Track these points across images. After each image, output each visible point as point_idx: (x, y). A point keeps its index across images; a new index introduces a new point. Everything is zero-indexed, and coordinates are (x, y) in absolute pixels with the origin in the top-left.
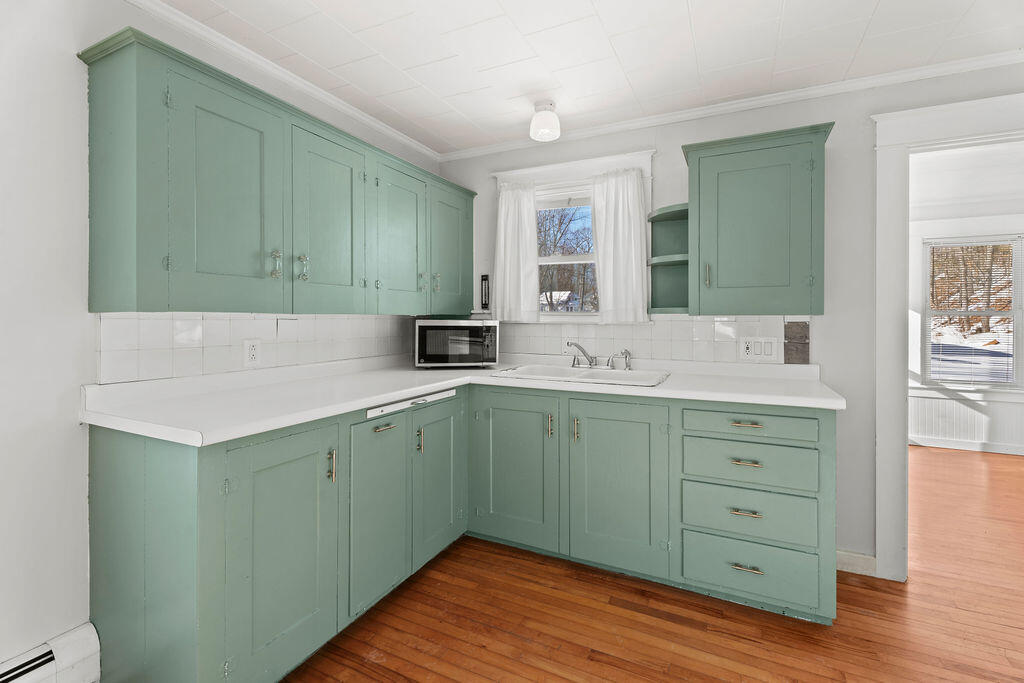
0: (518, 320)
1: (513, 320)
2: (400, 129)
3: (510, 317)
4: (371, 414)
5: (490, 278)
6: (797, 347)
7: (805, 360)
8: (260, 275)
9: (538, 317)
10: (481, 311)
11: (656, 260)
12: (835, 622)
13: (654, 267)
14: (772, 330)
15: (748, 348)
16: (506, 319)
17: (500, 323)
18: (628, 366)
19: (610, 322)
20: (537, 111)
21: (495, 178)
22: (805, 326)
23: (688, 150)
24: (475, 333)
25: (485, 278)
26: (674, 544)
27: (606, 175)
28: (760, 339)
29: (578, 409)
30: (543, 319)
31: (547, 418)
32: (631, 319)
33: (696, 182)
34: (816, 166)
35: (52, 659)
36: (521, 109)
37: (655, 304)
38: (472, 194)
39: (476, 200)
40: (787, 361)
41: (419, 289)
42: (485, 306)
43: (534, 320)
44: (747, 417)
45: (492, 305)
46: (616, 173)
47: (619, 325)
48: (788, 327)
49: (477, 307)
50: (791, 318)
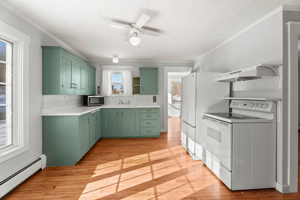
0: (108, 96)
2: (83, 55)
3: (106, 95)
4: (92, 113)
6: (155, 100)
7: (156, 102)
8: (71, 88)
11: (134, 85)
12: (159, 136)
13: (133, 87)
14: (151, 97)
15: (148, 100)
18: (129, 104)
19: (126, 96)
20: (114, 57)
21: (101, 67)
22: (156, 96)
23: (140, 68)
25: (99, 87)
26: (139, 130)
27: (125, 69)
28: (150, 99)
30: (113, 96)
31: (117, 113)
32: (130, 95)
33: (141, 73)
34: (157, 73)
35: (41, 159)
36: (111, 56)
37: (134, 93)
38: (96, 69)
39: (96, 71)
40: (153, 102)
41: (89, 90)
42: (99, 93)
43: (111, 96)
44: (149, 110)
45: (101, 93)
46: (127, 69)
47: (128, 97)
48: (154, 97)
49: (97, 93)
50: (154, 95)
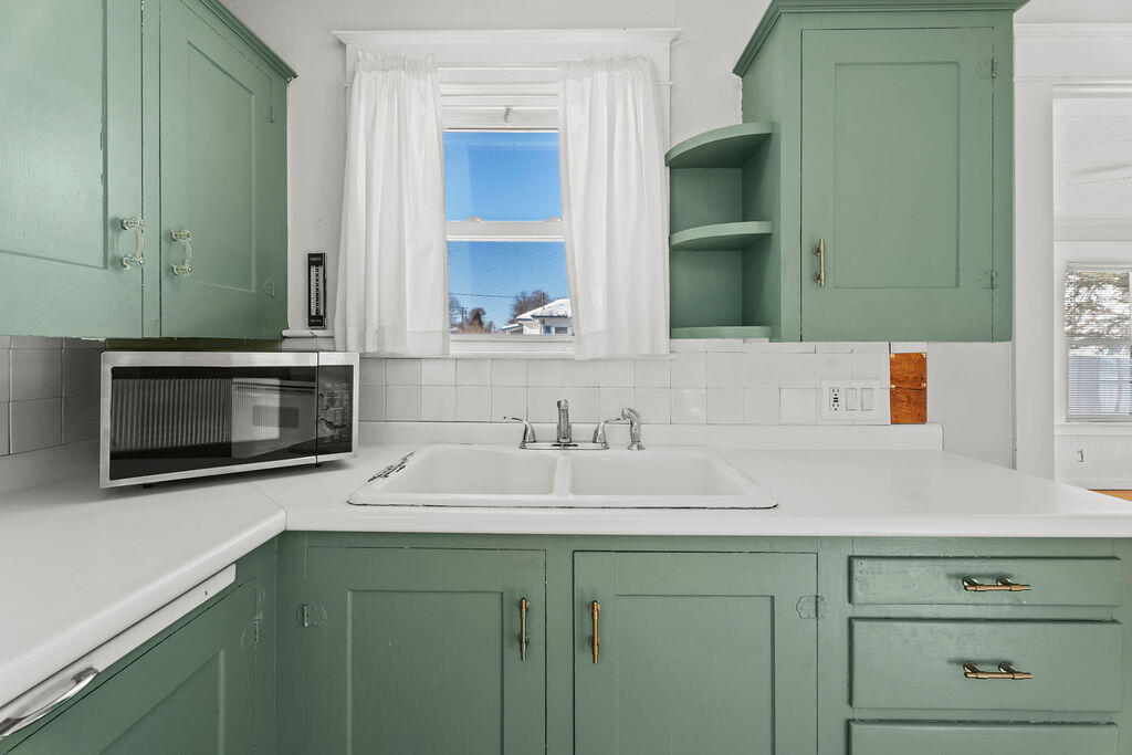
0: (400, 351)
1: (389, 349)
3: (380, 343)
5: (329, 262)
6: (909, 397)
7: (921, 418)
9: (445, 345)
10: (308, 332)
13: (678, 248)
14: (870, 365)
15: (836, 400)
16: (371, 349)
17: (363, 358)
18: (636, 441)
19: (602, 354)
21: (342, 45)
22: (920, 361)
24: (296, 381)
25: (316, 260)
27: (590, 64)
28: (855, 384)
29: (594, 575)
30: (457, 349)
34: (1000, 72)
37: (685, 319)
38: (285, 73)
39: (293, 88)
40: (895, 420)
42: (317, 321)
43: (436, 350)
45: (335, 320)
46: (610, 64)
48: (897, 362)
49: (296, 323)
50: (902, 347)
